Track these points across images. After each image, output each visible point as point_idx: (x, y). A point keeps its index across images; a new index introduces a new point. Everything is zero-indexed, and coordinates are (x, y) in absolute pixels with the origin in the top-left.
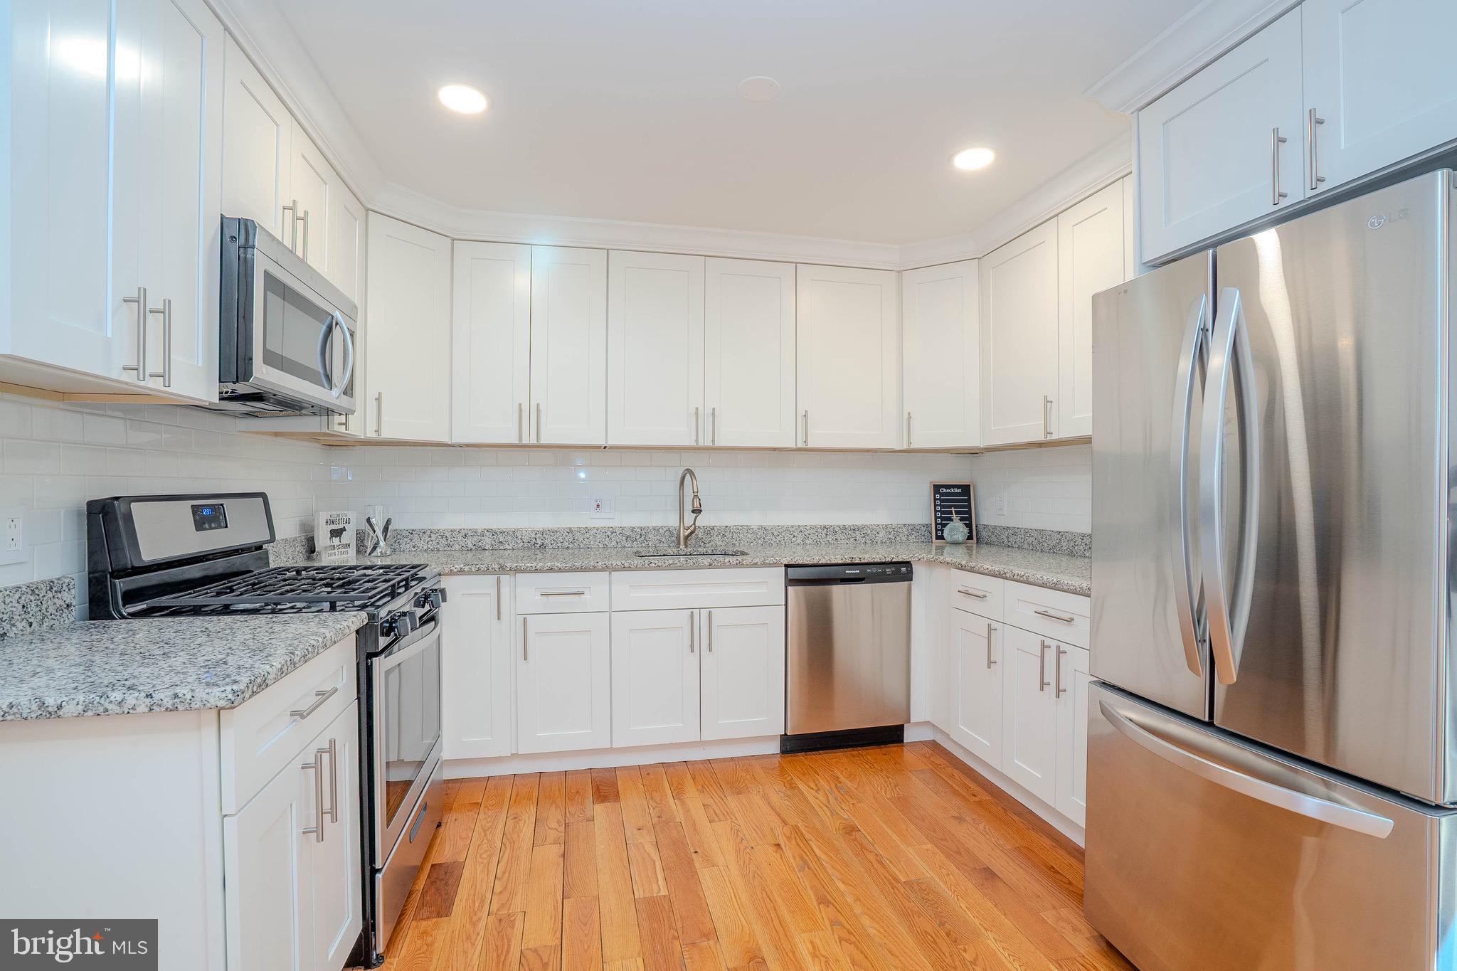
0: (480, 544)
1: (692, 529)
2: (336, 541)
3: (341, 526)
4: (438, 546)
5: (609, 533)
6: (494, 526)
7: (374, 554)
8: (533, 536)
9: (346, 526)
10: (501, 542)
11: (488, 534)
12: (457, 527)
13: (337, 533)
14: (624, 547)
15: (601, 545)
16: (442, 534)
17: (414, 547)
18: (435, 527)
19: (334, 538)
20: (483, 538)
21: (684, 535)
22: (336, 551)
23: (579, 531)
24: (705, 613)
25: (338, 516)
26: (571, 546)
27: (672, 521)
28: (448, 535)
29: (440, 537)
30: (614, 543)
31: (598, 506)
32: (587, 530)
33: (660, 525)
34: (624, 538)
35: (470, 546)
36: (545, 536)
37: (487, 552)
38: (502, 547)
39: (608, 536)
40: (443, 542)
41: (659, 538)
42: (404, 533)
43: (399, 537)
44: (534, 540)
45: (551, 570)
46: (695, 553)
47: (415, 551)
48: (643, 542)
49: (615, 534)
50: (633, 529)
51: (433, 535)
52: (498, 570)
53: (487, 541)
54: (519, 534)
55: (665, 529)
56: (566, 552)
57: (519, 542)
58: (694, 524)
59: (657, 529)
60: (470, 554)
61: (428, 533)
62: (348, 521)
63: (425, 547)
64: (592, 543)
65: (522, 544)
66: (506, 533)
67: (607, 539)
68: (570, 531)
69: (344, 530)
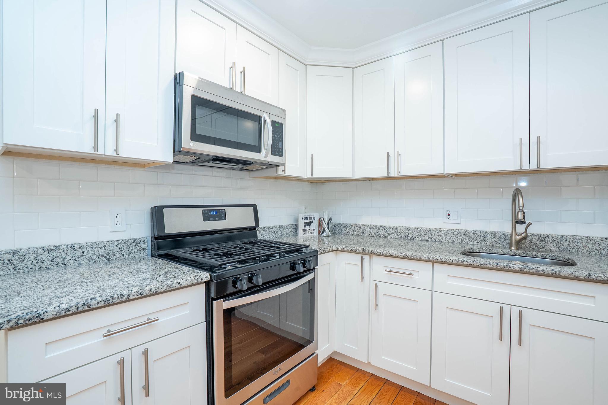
0: (378, 234)
1: (523, 235)
2: (308, 227)
3: (311, 220)
4: (358, 233)
5: (456, 233)
6: (385, 224)
7: (323, 235)
8: (407, 231)
9: (313, 220)
10: (389, 234)
11: (382, 228)
12: (367, 224)
13: (308, 224)
14: (467, 244)
15: (450, 241)
16: (360, 227)
17: (348, 233)
18: (357, 223)
19: (306, 226)
20: (380, 231)
21: (515, 239)
22: (308, 232)
23: (435, 230)
24: (515, 310)
25: (309, 215)
26: (430, 239)
27: (507, 228)
28: (363, 227)
29: (359, 228)
30: (460, 240)
31: (449, 215)
32: (441, 230)
33: (496, 230)
34: (467, 238)
35: (373, 234)
36: (413, 232)
37: (381, 239)
38: (389, 237)
39: (455, 236)
40: (360, 231)
41: (495, 240)
42: (344, 225)
43: (341, 227)
44: (407, 234)
45: (392, 256)
46: (524, 255)
47: (348, 235)
48: (482, 241)
49: (460, 234)
50: (474, 233)
51: (356, 227)
52: (361, 252)
53: (382, 232)
54: (398, 229)
55: (501, 234)
56: (427, 243)
57: (399, 235)
58: (526, 231)
59: (494, 234)
60: (373, 239)
61: (354, 226)
62: (314, 218)
63: (352, 233)
64: (444, 239)
65: (400, 236)
66: (391, 229)
67: (455, 237)
68: (429, 230)
69: (312, 222)
